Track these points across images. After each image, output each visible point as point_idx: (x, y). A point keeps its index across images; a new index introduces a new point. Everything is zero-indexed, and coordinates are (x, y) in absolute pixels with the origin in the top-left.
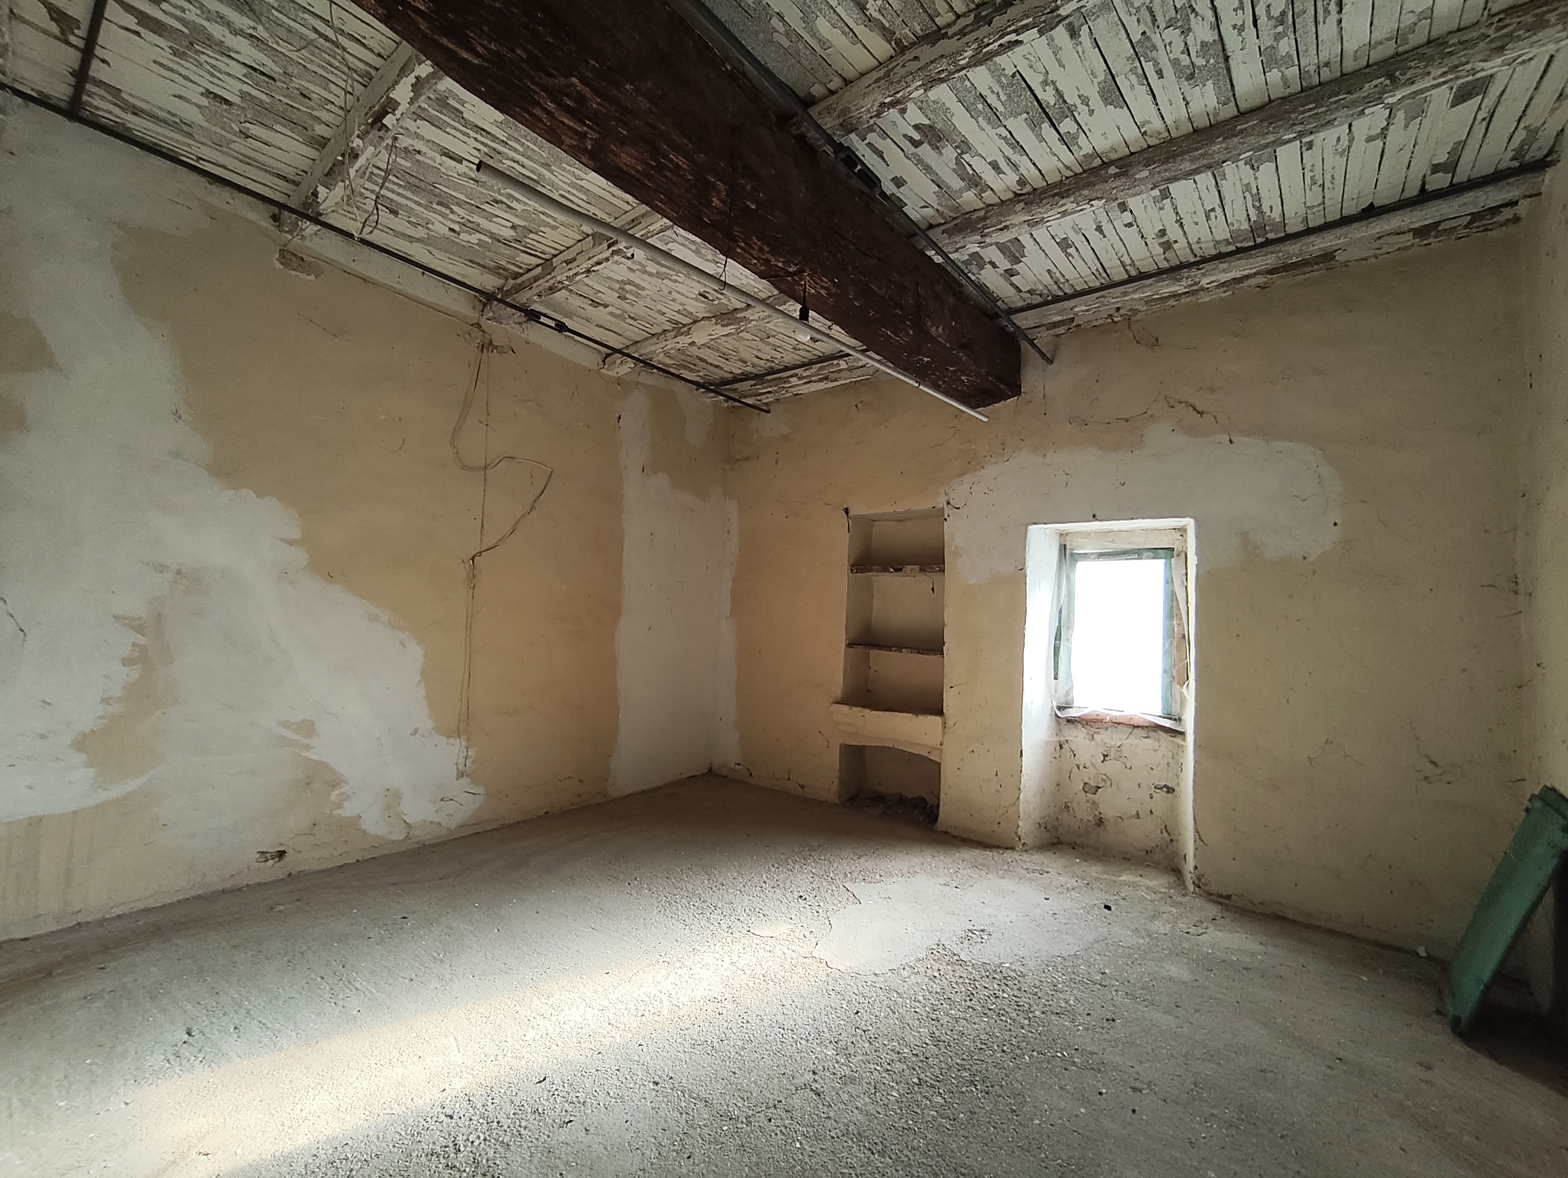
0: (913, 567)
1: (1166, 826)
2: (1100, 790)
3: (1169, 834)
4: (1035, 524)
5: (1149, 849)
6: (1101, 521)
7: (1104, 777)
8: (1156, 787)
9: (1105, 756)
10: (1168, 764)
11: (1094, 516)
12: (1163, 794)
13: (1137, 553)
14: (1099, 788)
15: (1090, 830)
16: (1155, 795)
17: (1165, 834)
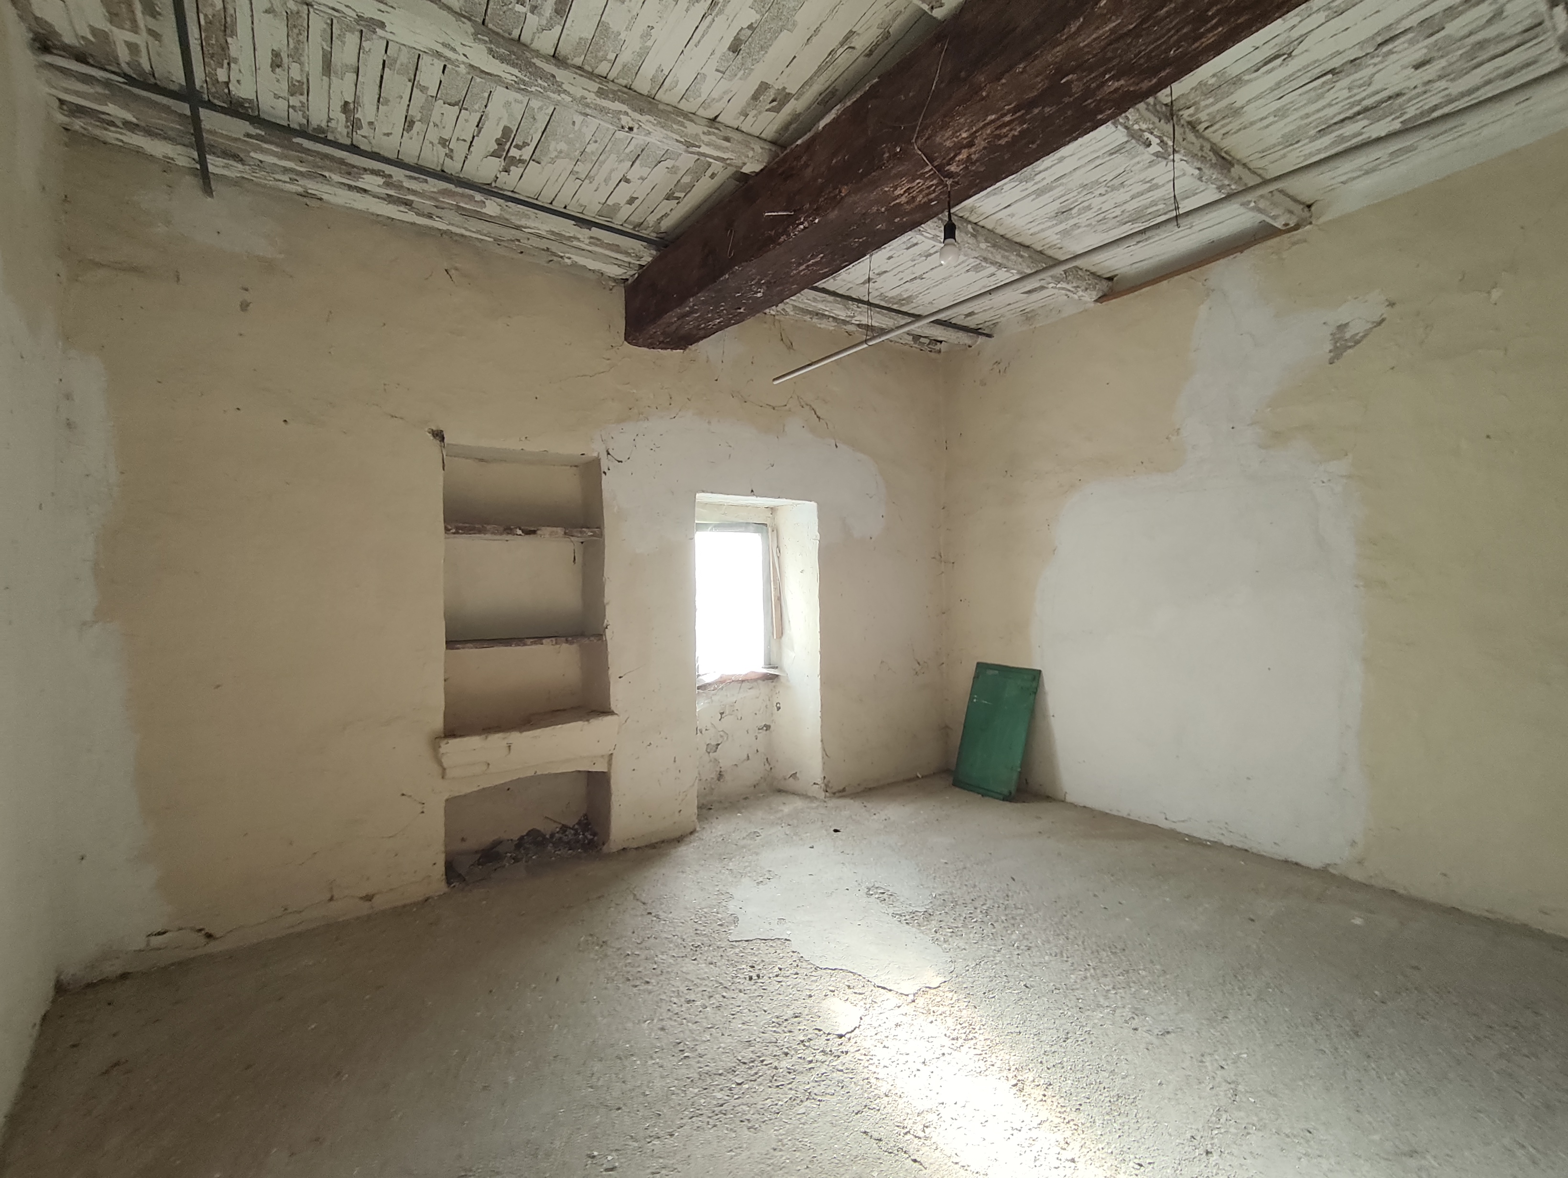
0: (555, 529)
1: (767, 759)
2: (719, 746)
3: (769, 764)
4: (703, 492)
5: (755, 783)
6: (757, 496)
7: (722, 733)
8: (759, 729)
9: (722, 714)
10: (766, 706)
11: (752, 491)
12: (763, 732)
13: (744, 526)
14: (719, 744)
15: (713, 787)
16: (759, 736)
17: (767, 765)
